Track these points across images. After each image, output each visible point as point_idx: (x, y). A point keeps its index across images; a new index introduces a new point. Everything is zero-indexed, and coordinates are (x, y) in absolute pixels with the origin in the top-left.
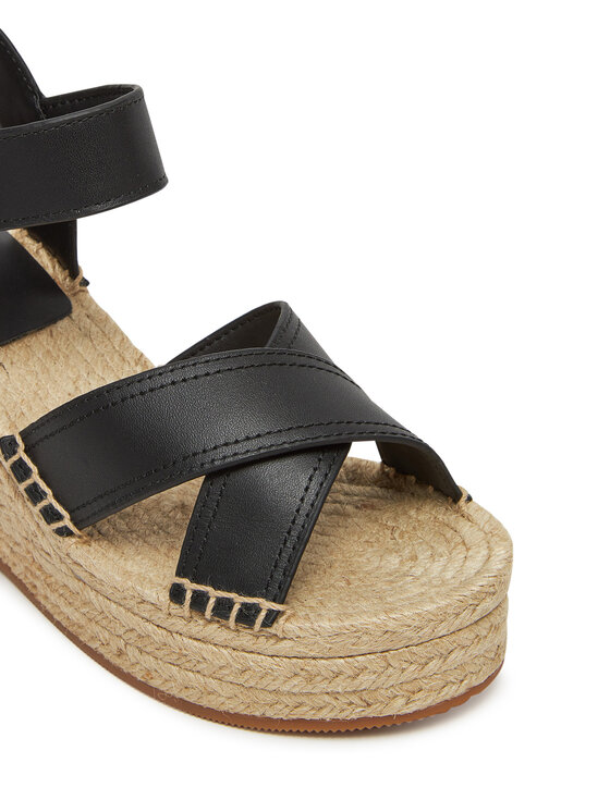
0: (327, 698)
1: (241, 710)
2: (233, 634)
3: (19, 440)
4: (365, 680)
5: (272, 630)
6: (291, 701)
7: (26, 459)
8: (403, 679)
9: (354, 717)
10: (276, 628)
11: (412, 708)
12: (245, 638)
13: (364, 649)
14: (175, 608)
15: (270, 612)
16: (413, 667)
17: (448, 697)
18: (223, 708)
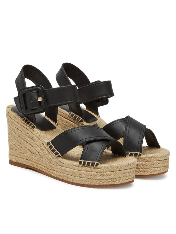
0: (105, 180)
1: (90, 184)
2: (90, 168)
3: (50, 142)
4: (112, 177)
5: (97, 167)
6: (99, 181)
7: (52, 145)
8: (118, 177)
9: (110, 184)
10: (98, 167)
11: (119, 183)
12: (92, 169)
13: (112, 170)
14: (80, 165)
15: (97, 163)
16: (120, 175)
17: (125, 182)
18: (87, 184)
